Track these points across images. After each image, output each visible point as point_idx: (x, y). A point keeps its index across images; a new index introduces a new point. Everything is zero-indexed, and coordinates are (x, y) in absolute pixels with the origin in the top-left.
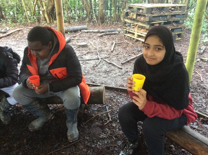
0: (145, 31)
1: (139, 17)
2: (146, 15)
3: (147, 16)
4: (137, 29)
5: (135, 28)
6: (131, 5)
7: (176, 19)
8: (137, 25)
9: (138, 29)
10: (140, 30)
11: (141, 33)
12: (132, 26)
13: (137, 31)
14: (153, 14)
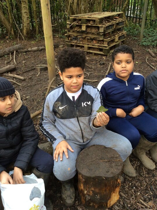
0: (97, 42)
2: (100, 26)
5: (84, 40)
7: (119, 27)
11: (93, 45)
12: (79, 39)
13: (87, 43)
14: (104, 24)
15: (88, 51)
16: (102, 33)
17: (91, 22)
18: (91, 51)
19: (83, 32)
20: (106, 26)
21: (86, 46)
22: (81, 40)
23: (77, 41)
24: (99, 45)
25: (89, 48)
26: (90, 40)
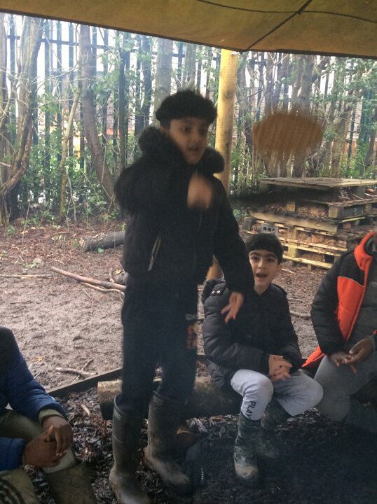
0: (321, 240)
2: (330, 204)
3: (334, 206)
4: (295, 236)
5: (289, 234)
6: (278, 181)
8: (295, 226)
9: (298, 237)
10: (305, 239)
11: (311, 247)
12: (277, 229)
13: (296, 241)
14: (341, 201)
15: (297, 259)
16: (334, 219)
18: (305, 261)
19: (288, 215)
20: (345, 205)
21: (292, 247)
22: (282, 233)
24: (325, 246)
25: (301, 253)
26: (304, 235)
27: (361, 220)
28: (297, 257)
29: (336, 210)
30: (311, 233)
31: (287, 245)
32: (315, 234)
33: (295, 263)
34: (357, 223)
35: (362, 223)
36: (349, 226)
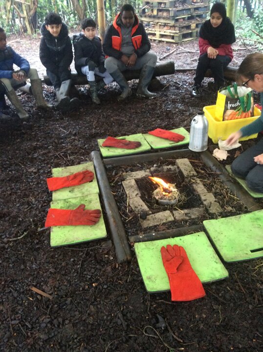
0: (168, 28)
1: (160, 13)
2: (170, 9)
3: (172, 10)
4: (158, 28)
5: (156, 27)
7: (199, 12)
8: (158, 23)
9: (160, 28)
11: (165, 32)
12: (151, 25)
13: (159, 30)
14: (176, 7)
15: (160, 39)
16: (172, 17)
17: (162, 5)
18: (163, 39)
19: (154, 17)
20: (177, 9)
21: (158, 33)
22: (153, 27)
23: (150, 28)
24: (170, 31)
25: (162, 36)
26: (162, 27)
27: (188, 17)
28: (160, 38)
29: (173, 12)
30: (165, 25)
31: (155, 32)
32: (167, 26)
33: (160, 41)
34: (186, 19)
35: (189, 18)
36: (182, 20)
